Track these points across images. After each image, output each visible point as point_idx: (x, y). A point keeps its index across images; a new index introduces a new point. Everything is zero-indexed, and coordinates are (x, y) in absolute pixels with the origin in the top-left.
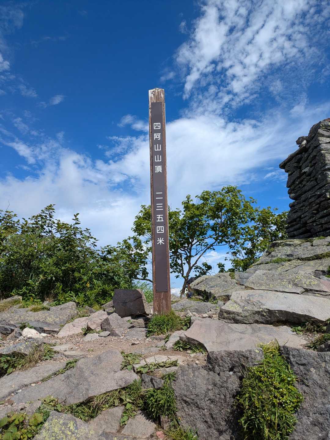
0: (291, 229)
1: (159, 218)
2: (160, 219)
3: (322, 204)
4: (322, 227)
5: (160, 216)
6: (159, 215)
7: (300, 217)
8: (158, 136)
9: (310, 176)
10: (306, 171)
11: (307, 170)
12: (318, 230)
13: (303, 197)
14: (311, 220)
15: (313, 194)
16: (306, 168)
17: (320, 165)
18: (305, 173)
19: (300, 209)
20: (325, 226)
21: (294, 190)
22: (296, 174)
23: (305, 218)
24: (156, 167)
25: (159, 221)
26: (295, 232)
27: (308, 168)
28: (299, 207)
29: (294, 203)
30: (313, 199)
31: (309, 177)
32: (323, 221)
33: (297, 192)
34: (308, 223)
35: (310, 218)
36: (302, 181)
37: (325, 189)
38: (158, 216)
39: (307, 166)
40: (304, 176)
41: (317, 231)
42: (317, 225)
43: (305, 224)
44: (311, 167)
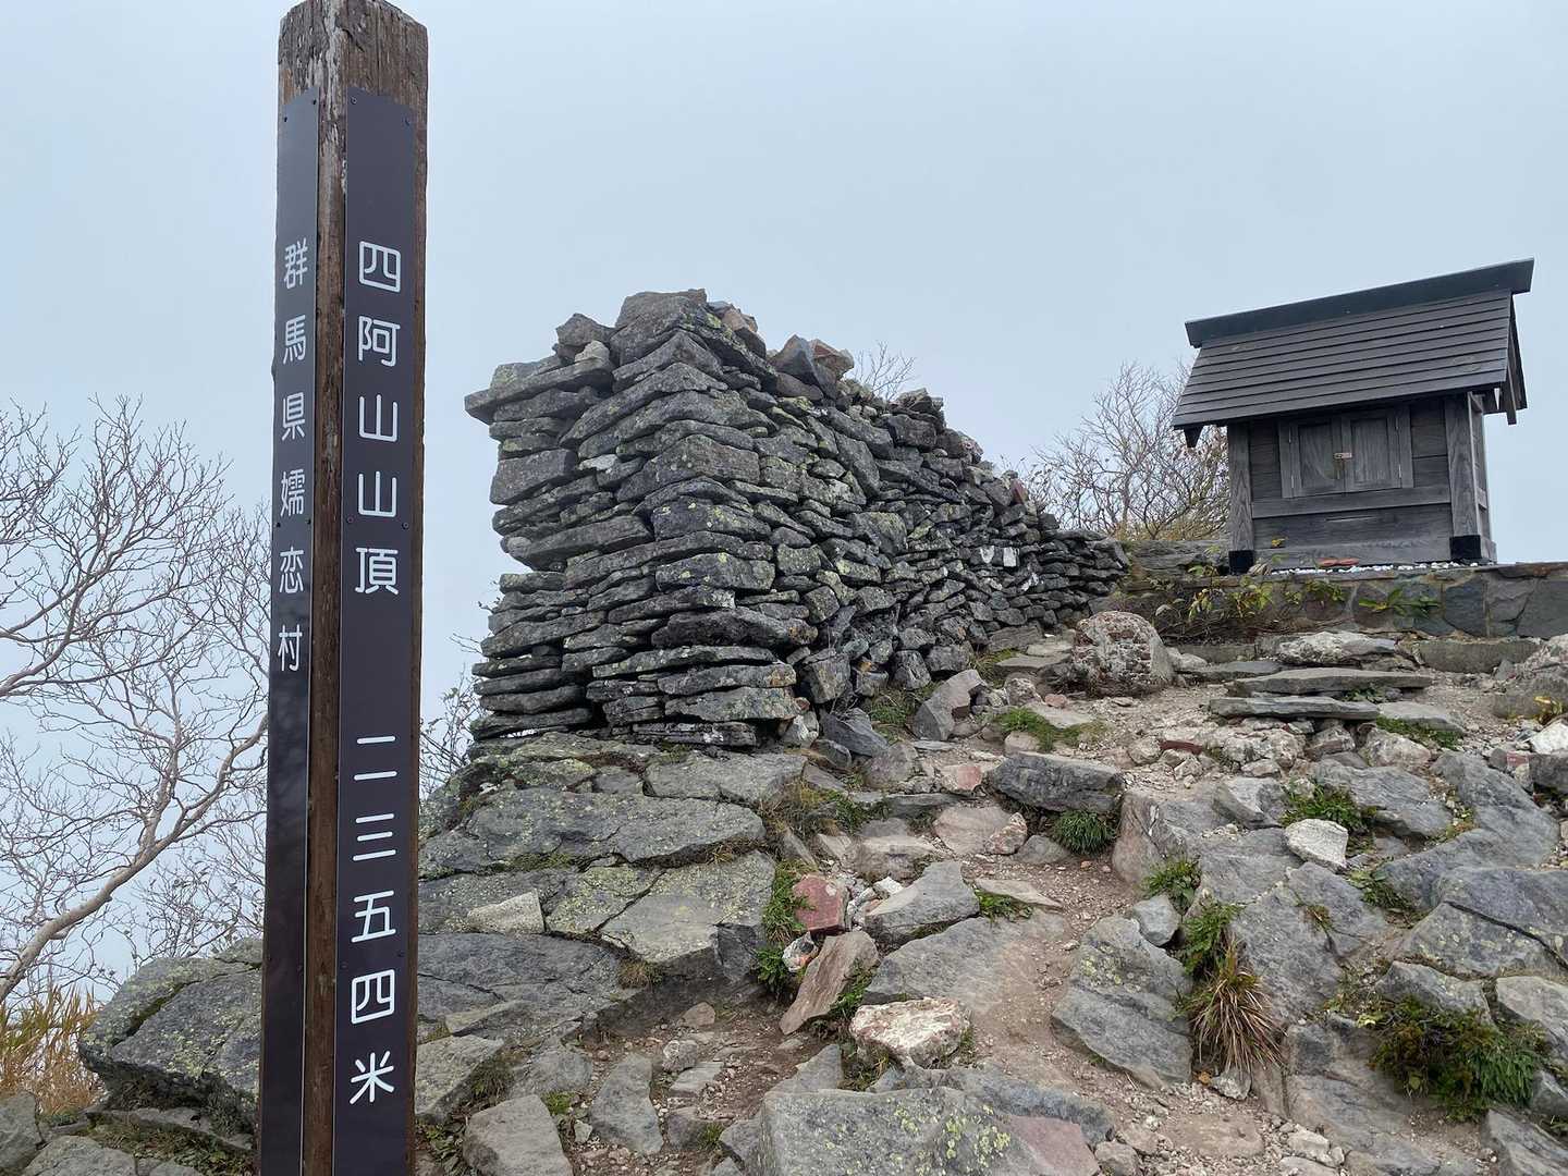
0: (506, 683)
1: (369, 913)
2: (377, 922)
3: (673, 619)
4: (661, 706)
5: (377, 904)
6: (371, 898)
7: (556, 645)
8: (381, 341)
9: (614, 492)
10: (600, 467)
11: (605, 463)
12: (645, 716)
13: (577, 568)
14: (610, 670)
15: (634, 573)
16: (601, 458)
17: (674, 468)
18: (593, 471)
19: (559, 612)
20: (671, 707)
21: (526, 520)
22: (552, 463)
23: (586, 654)
24: (362, 551)
25: (366, 936)
26: (525, 701)
27: (612, 458)
28: (557, 601)
29: (530, 578)
30: (631, 592)
31: (610, 495)
32: (670, 685)
33: (541, 535)
34: (596, 679)
35: (610, 661)
36: (576, 499)
37: (691, 571)
38: (364, 906)
39: (607, 448)
40: (584, 485)
41: (637, 718)
42: (637, 693)
43: (584, 676)
44: (623, 459)
